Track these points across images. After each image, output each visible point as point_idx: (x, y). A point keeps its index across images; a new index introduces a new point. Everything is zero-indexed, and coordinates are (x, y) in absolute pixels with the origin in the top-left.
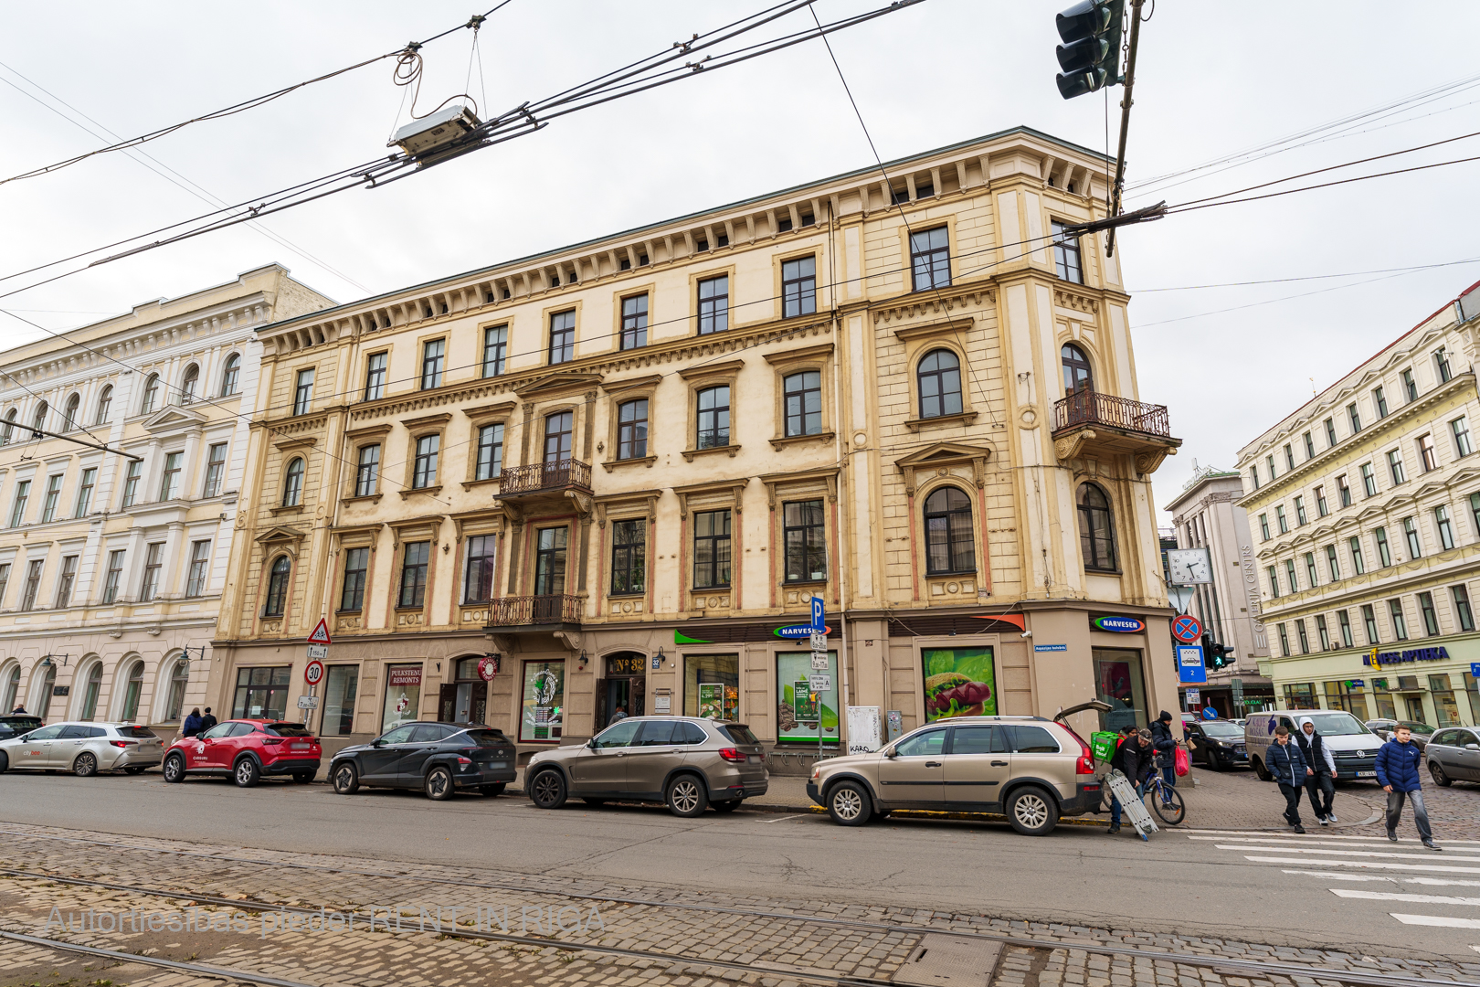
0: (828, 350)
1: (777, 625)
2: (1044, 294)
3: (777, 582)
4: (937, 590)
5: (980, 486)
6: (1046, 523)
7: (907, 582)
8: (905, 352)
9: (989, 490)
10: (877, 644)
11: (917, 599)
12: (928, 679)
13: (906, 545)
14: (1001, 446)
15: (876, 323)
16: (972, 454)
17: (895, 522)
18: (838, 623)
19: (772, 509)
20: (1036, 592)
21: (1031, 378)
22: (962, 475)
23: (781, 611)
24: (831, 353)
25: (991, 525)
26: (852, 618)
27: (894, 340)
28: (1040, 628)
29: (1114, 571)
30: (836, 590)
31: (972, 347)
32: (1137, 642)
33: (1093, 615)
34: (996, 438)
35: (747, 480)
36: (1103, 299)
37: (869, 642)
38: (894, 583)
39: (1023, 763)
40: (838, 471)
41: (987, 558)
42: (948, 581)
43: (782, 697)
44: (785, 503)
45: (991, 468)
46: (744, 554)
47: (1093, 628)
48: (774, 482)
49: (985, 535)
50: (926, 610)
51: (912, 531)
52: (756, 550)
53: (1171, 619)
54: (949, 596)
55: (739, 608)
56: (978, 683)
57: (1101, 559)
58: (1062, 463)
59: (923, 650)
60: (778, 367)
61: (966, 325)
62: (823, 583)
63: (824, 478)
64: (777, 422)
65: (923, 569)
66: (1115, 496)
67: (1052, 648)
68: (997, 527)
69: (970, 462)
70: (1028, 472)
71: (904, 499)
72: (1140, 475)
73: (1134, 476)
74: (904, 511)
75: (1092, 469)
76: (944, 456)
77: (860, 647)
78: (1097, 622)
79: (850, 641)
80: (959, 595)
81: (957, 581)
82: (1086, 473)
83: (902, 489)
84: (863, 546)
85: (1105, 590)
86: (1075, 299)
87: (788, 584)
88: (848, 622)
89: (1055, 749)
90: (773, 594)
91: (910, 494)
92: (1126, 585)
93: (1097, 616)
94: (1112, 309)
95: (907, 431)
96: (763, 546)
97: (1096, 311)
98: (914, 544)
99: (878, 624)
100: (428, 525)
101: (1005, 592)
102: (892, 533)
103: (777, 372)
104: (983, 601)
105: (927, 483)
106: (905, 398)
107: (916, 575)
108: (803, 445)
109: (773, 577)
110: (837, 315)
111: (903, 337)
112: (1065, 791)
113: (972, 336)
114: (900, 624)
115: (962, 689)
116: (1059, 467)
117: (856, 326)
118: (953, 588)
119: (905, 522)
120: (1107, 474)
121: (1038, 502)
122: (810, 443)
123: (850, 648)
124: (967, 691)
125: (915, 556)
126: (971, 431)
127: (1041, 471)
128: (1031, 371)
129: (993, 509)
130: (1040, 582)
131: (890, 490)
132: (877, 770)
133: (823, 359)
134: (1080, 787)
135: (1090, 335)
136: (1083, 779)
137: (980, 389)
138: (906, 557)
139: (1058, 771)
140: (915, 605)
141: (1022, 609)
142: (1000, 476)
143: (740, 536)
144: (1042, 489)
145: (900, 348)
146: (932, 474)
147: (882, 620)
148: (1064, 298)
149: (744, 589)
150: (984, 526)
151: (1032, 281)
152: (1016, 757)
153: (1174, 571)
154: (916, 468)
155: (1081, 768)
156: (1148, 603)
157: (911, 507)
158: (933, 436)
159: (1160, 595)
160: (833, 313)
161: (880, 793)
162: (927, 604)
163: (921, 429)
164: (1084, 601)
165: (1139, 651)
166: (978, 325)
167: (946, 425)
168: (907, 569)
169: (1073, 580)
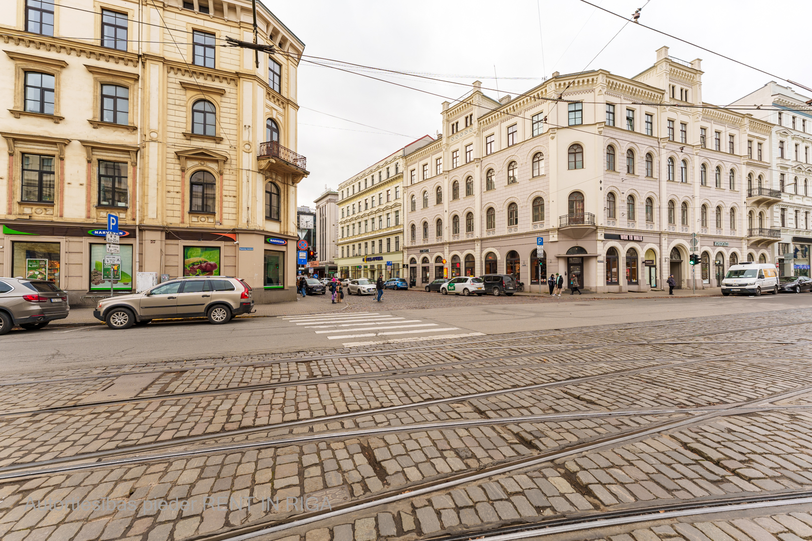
0: (136, 78)
1: (91, 229)
2: (261, 91)
3: (92, 205)
4: (195, 219)
5: (221, 174)
6: (250, 196)
7: (178, 214)
8: (185, 95)
9: (225, 177)
10: (158, 243)
11: (183, 222)
12: (186, 260)
13: (179, 195)
14: (233, 157)
15: (168, 72)
16: (218, 158)
17: (173, 183)
18: (134, 231)
19: (89, 162)
20: (243, 225)
21: (250, 129)
22: (212, 167)
23: (95, 221)
24: (137, 80)
25: (225, 193)
26: (143, 229)
27: (179, 87)
28: (243, 240)
29: (278, 220)
30: (134, 213)
31: (223, 105)
32: (283, 249)
33: (266, 237)
34: (231, 153)
35: (70, 141)
36: (288, 103)
37: (153, 241)
38: (170, 213)
39: (217, 295)
40: (139, 149)
41: (221, 208)
42: (200, 216)
43: (93, 267)
44: (99, 160)
45: (227, 166)
46: (66, 185)
47: (266, 242)
48: (90, 147)
49: (221, 197)
50: (187, 228)
51: (183, 189)
52: (75, 184)
53: (297, 241)
54: (200, 223)
55: (61, 216)
56: (212, 263)
57: (273, 214)
58: (261, 171)
59: (185, 247)
60: (96, 76)
61: (221, 93)
62: (125, 209)
63: (128, 151)
64: (94, 110)
65: (187, 208)
66: (282, 190)
67: (247, 249)
68: (227, 194)
69: (217, 161)
70: (244, 172)
71: (179, 173)
72: (293, 183)
73: (291, 184)
74: (179, 178)
75: (274, 177)
76: (202, 155)
77: (147, 244)
78: (268, 240)
79: (141, 240)
80: (206, 223)
81: (206, 216)
82: (271, 178)
83: (178, 167)
84: (152, 192)
85: (273, 227)
86: (275, 99)
87: (99, 206)
88: (140, 230)
89: (233, 289)
90: (89, 211)
91: (183, 170)
92: (282, 226)
93: (268, 237)
94: (291, 109)
95: (184, 138)
96: (82, 183)
97: (284, 108)
98: (183, 195)
99: (159, 233)
101: (228, 223)
102: (171, 189)
103: (95, 79)
104: (218, 226)
105: (193, 167)
106: (184, 120)
107: (183, 211)
108: (114, 129)
109: (89, 201)
110: (142, 58)
111: (185, 86)
112: (234, 306)
113: (224, 99)
114: (171, 234)
115: (203, 265)
116: (259, 173)
117: (154, 71)
118: (203, 219)
119: (179, 184)
120: (280, 180)
121: (248, 186)
122: (120, 129)
123: (141, 244)
124: (206, 266)
125: (183, 202)
126: (218, 146)
127: (251, 172)
128: (251, 125)
129: (225, 186)
130: (245, 221)
131: (172, 166)
132: (139, 302)
133: (132, 82)
134: (242, 304)
135: (281, 118)
136: (244, 300)
137: (225, 125)
138: (178, 201)
139: (232, 298)
140: (182, 225)
141: (235, 232)
142: (231, 171)
143: (63, 173)
144: (250, 181)
145: (183, 92)
146: (196, 163)
147: (162, 231)
148: (271, 97)
149: (65, 206)
150: (221, 193)
151: (256, 83)
152: (214, 293)
153: (301, 223)
154: (187, 158)
155: (243, 296)
156: (289, 234)
157: (183, 177)
158: (197, 144)
159: (294, 231)
160: (139, 56)
161: (140, 312)
162: (188, 225)
163: (192, 139)
164: (263, 231)
165: (284, 252)
166: (227, 94)
167: (206, 140)
168: (179, 208)
169: (259, 221)
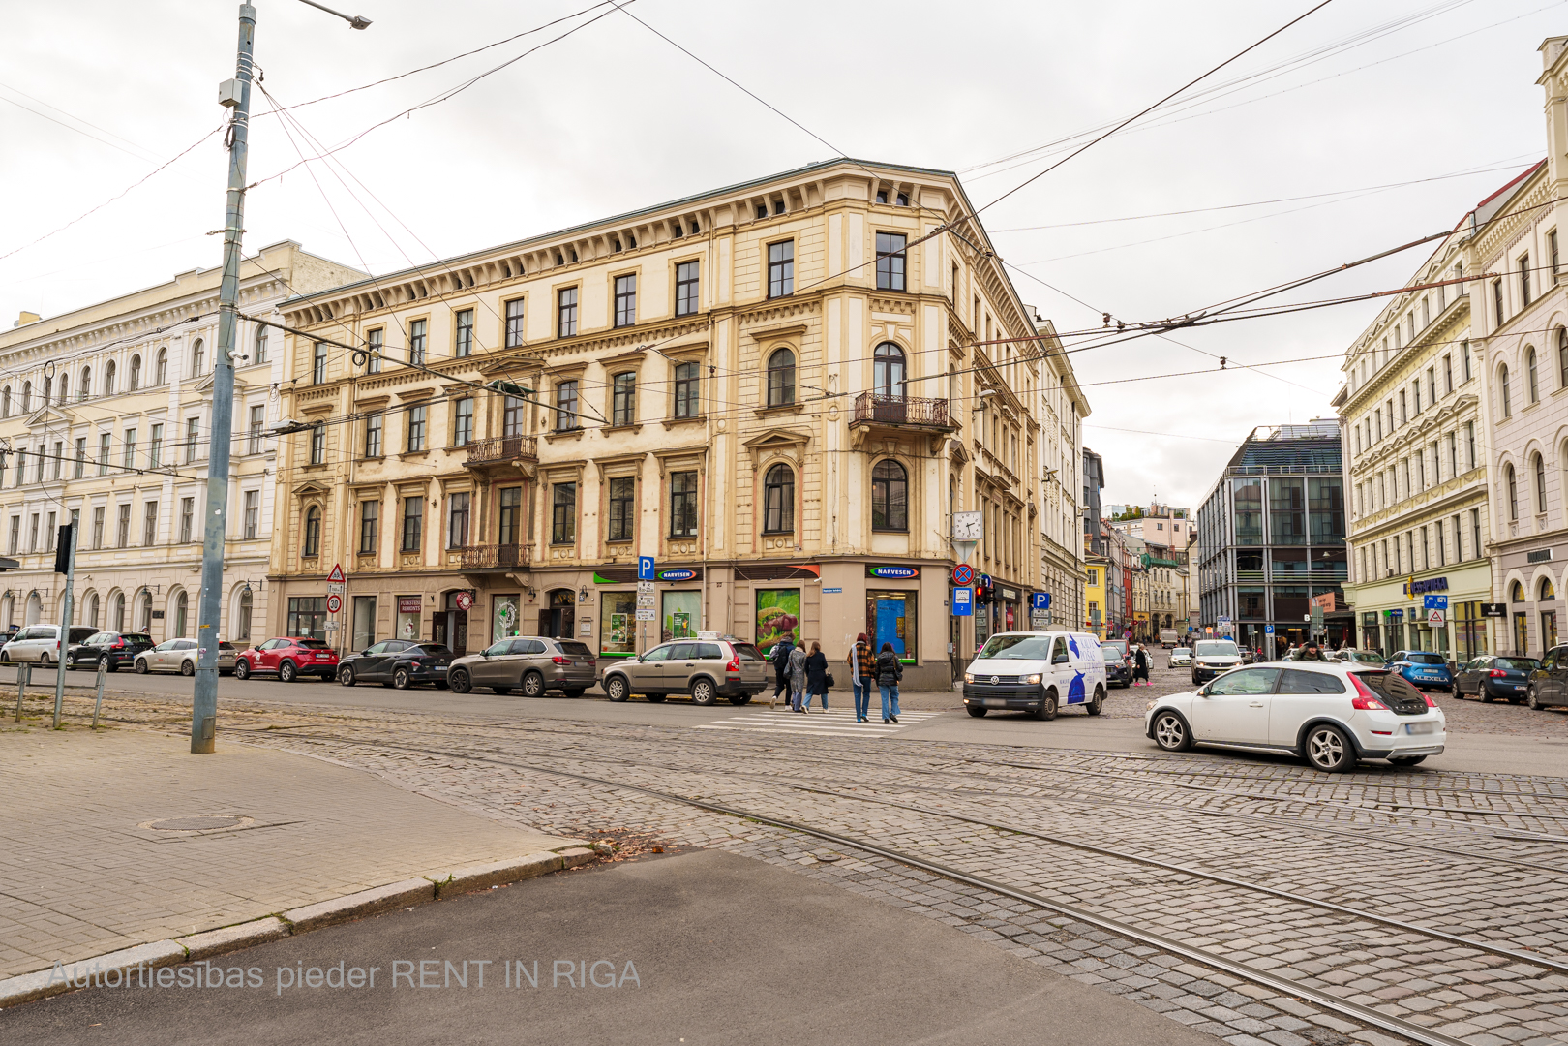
0: (704, 346)
1: (662, 570)
2: (857, 305)
3: (665, 536)
4: (770, 545)
5: (801, 464)
6: (838, 496)
7: (749, 539)
8: (759, 351)
9: (807, 468)
10: (724, 585)
11: (754, 552)
12: (759, 612)
13: (750, 510)
14: (817, 433)
15: (740, 324)
16: (795, 439)
17: (743, 492)
18: (701, 569)
19: (662, 478)
20: (826, 550)
21: (838, 379)
22: (790, 456)
23: (666, 559)
24: (707, 349)
25: (806, 496)
26: (712, 565)
27: (751, 340)
28: (828, 575)
29: (904, 529)
30: (702, 544)
31: (805, 348)
32: (912, 585)
33: (868, 566)
34: (815, 425)
35: (645, 454)
36: (921, 301)
37: (719, 584)
38: (740, 539)
39: (702, 665)
40: (707, 449)
41: (801, 522)
42: (777, 538)
43: (665, 625)
44: (673, 474)
45: (809, 450)
46: (643, 513)
47: (868, 575)
48: (664, 457)
49: (801, 504)
50: (757, 561)
51: (754, 499)
52: (650, 511)
53: (950, 571)
54: (777, 549)
55: (638, 556)
56: (791, 615)
58: (855, 448)
59: (757, 590)
60: (671, 359)
61: (800, 330)
62: (694, 538)
63: (696, 455)
64: (668, 405)
65: (760, 529)
66: (911, 471)
67: (833, 590)
68: (809, 498)
69: (793, 445)
70: (829, 454)
71: (750, 473)
72: (933, 453)
73: (928, 454)
74: (750, 482)
75: (891, 449)
76: (776, 440)
77: (713, 586)
78: (872, 571)
79: (708, 583)
80: (783, 549)
81: (783, 538)
82: (884, 453)
83: (749, 465)
84: (719, 510)
85: (891, 545)
86: (892, 304)
87: (673, 538)
88: (708, 568)
90: (661, 546)
91: (755, 470)
92: (912, 541)
93: (873, 567)
94: (926, 311)
95: (758, 417)
96: (656, 508)
97: (913, 312)
98: (755, 509)
99: (726, 571)
100: (420, 483)
101: (810, 549)
102: (741, 501)
103: (669, 363)
104: (797, 554)
105: (767, 461)
106: (756, 390)
107: (755, 534)
108: (685, 426)
109: (661, 533)
110: (712, 316)
111: (758, 338)
113: (806, 339)
114: (743, 571)
115: (780, 619)
116: (853, 451)
117: (724, 327)
118: (780, 544)
119: (750, 491)
120: (906, 452)
121: (834, 480)
122: (692, 424)
123: (708, 588)
124: (783, 621)
125: (755, 519)
126: (800, 419)
127: (838, 454)
128: (839, 373)
129: (807, 484)
130: (830, 542)
131: (741, 465)
132: (632, 669)
133: (702, 353)
135: (906, 334)
136: (731, 674)
137: (807, 383)
138: (749, 519)
139: (716, 668)
140: (754, 557)
141: (818, 561)
142: (815, 457)
143: (640, 499)
144: (838, 470)
145: (755, 347)
146: (770, 453)
147: (729, 567)
148: (882, 305)
149: (642, 541)
150: (801, 497)
151: (846, 295)
152: (701, 661)
153: (957, 529)
154: (758, 449)
155: (729, 668)
156: (924, 555)
157: (755, 479)
158: (774, 422)
159: (938, 548)
160: (709, 314)
161: (633, 683)
162: (760, 556)
163: (767, 416)
164: (863, 556)
165: (916, 591)
166: (810, 330)
167: (783, 414)
168: (749, 529)
169: (857, 539)
